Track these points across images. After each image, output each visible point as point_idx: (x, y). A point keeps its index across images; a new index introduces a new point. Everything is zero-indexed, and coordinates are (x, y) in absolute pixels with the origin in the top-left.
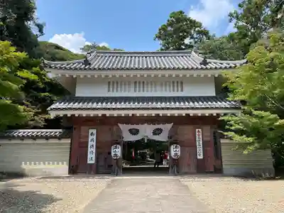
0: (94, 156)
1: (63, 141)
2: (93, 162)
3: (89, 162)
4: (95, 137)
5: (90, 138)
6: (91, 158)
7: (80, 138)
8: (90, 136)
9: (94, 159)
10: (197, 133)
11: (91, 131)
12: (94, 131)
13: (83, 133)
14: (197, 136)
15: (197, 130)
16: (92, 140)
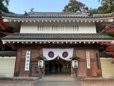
0: (28, 66)
1: (12, 58)
2: (28, 70)
3: (26, 69)
4: (29, 56)
5: (27, 56)
6: (27, 68)
7: (21, 56)
8: (27, 55)
9: (28, 68)
10: (87, 54)
11: (27, 52)
12: (29, 52)
13: (23, 54)
14: (87, 56)
15: (87, 52)
16: (28, 57)
